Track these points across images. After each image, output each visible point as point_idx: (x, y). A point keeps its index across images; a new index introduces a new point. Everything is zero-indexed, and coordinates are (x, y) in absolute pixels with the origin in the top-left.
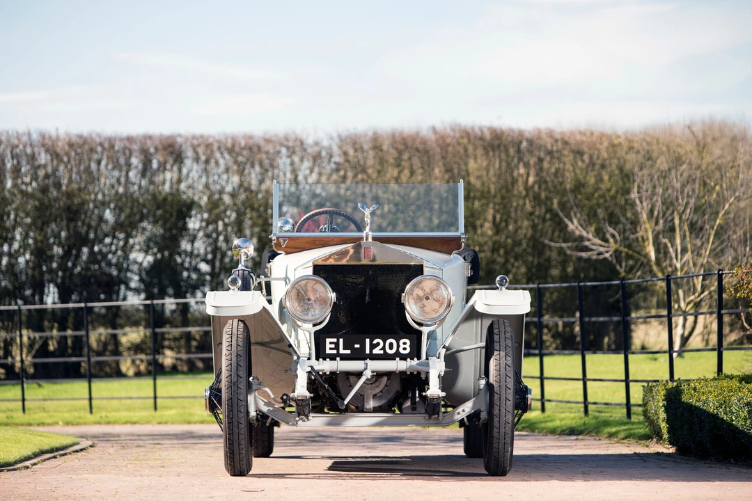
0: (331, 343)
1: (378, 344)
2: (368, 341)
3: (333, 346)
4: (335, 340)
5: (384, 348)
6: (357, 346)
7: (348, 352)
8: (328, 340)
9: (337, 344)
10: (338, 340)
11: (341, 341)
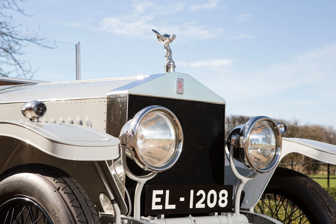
0: (158, 196)
1: (201, 196)
2: (192, 192)
3: (159, 200)
4: (161, 192)
5: (205, 202)
6: (182, 199)
7: (173, 207)
8: (155, 192)
9: (163, 197)
10: (165, 192)
11: (168, 192)
